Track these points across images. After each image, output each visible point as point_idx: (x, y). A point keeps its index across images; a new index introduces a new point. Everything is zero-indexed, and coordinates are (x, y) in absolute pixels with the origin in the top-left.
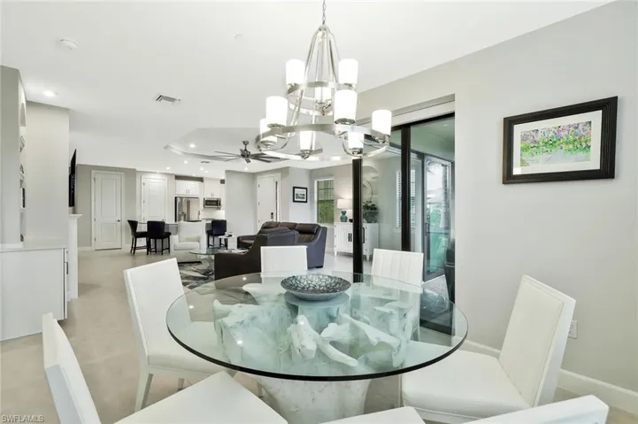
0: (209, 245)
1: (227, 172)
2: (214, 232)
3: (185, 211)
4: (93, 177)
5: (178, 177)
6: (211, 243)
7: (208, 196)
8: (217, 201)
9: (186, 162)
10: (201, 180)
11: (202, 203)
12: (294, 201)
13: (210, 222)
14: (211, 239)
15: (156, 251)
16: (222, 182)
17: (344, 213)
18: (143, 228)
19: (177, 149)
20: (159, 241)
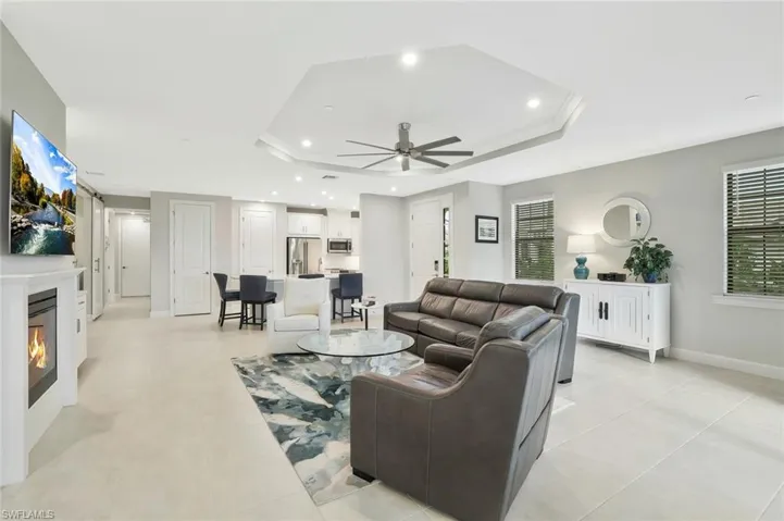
0: (334, 313)
1: (364, 196)
2: (343, 293)
3: (302, 258)
4: (172, 209)
5: (291, 209)
6: (338, 309)
7: (334, 237)
8: (346, 243)
9: (299, 179)
10: (323, 212)
11: (325, 245)
12: (477, 241)
13: (337, 275)
14: (338, 302)
15: (254, 323)
16: (355, 214)
17: (581, 262)
18: (234, 285)
19: (280, 151)
20: (258, 307)
